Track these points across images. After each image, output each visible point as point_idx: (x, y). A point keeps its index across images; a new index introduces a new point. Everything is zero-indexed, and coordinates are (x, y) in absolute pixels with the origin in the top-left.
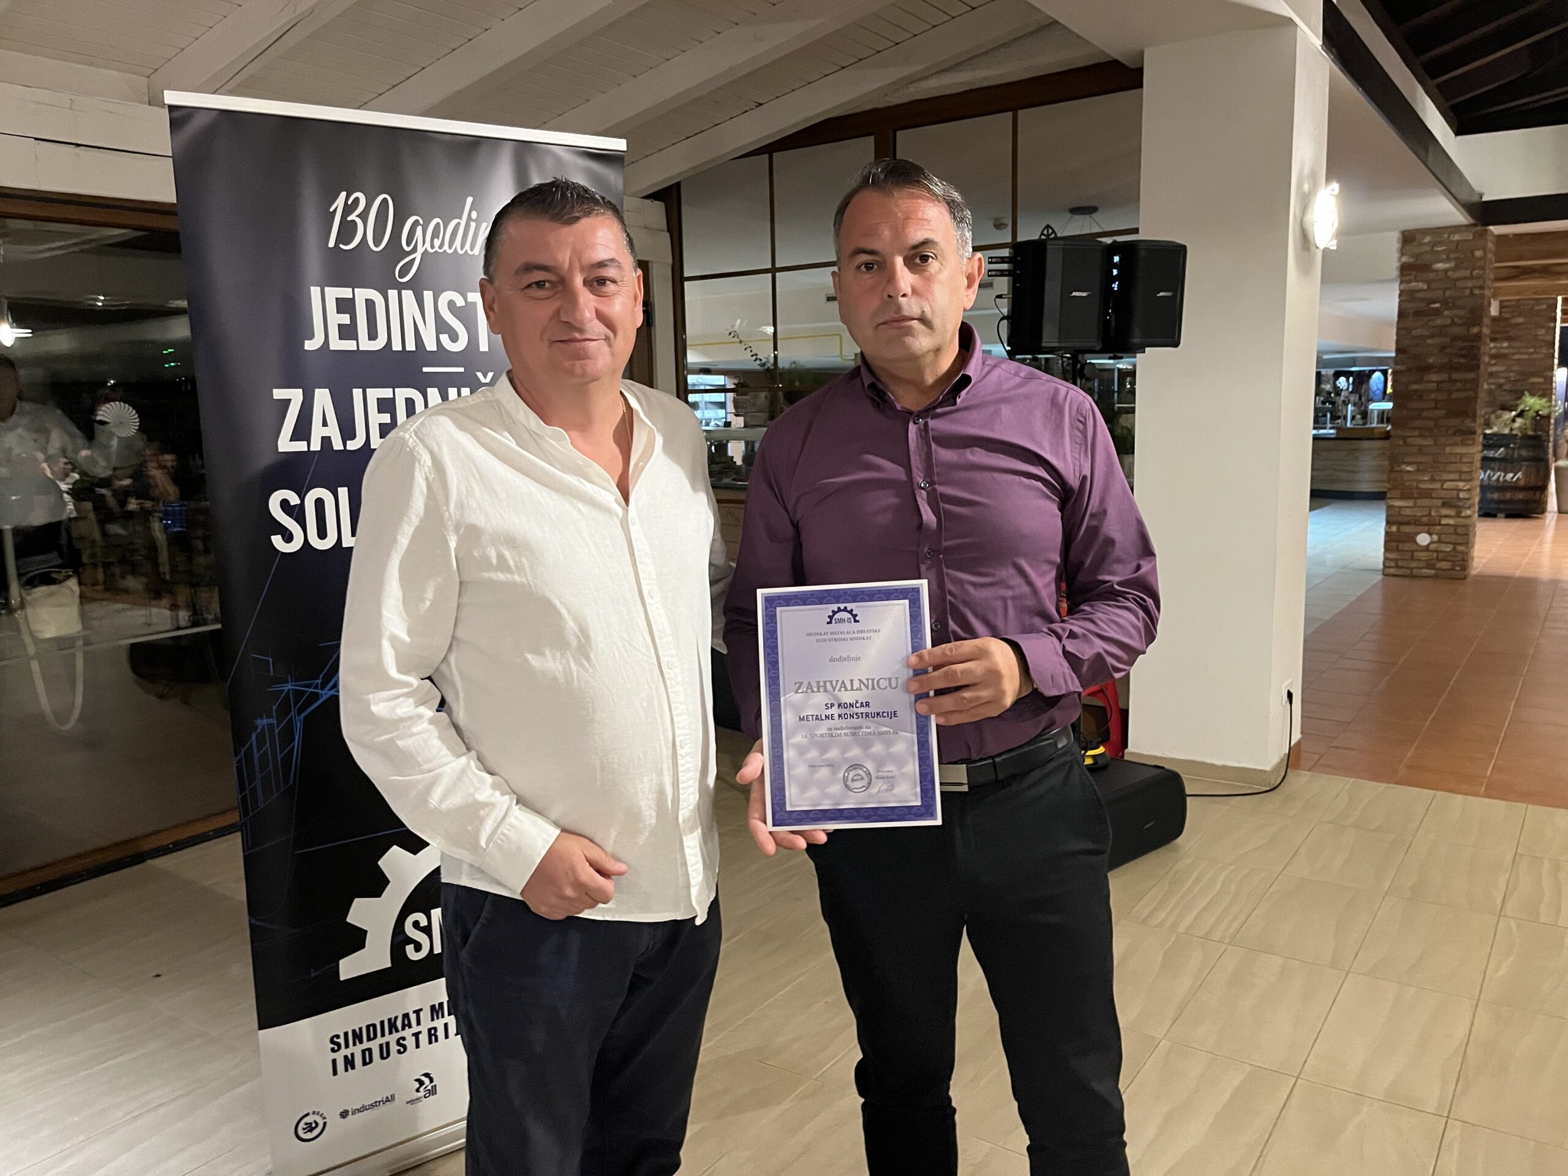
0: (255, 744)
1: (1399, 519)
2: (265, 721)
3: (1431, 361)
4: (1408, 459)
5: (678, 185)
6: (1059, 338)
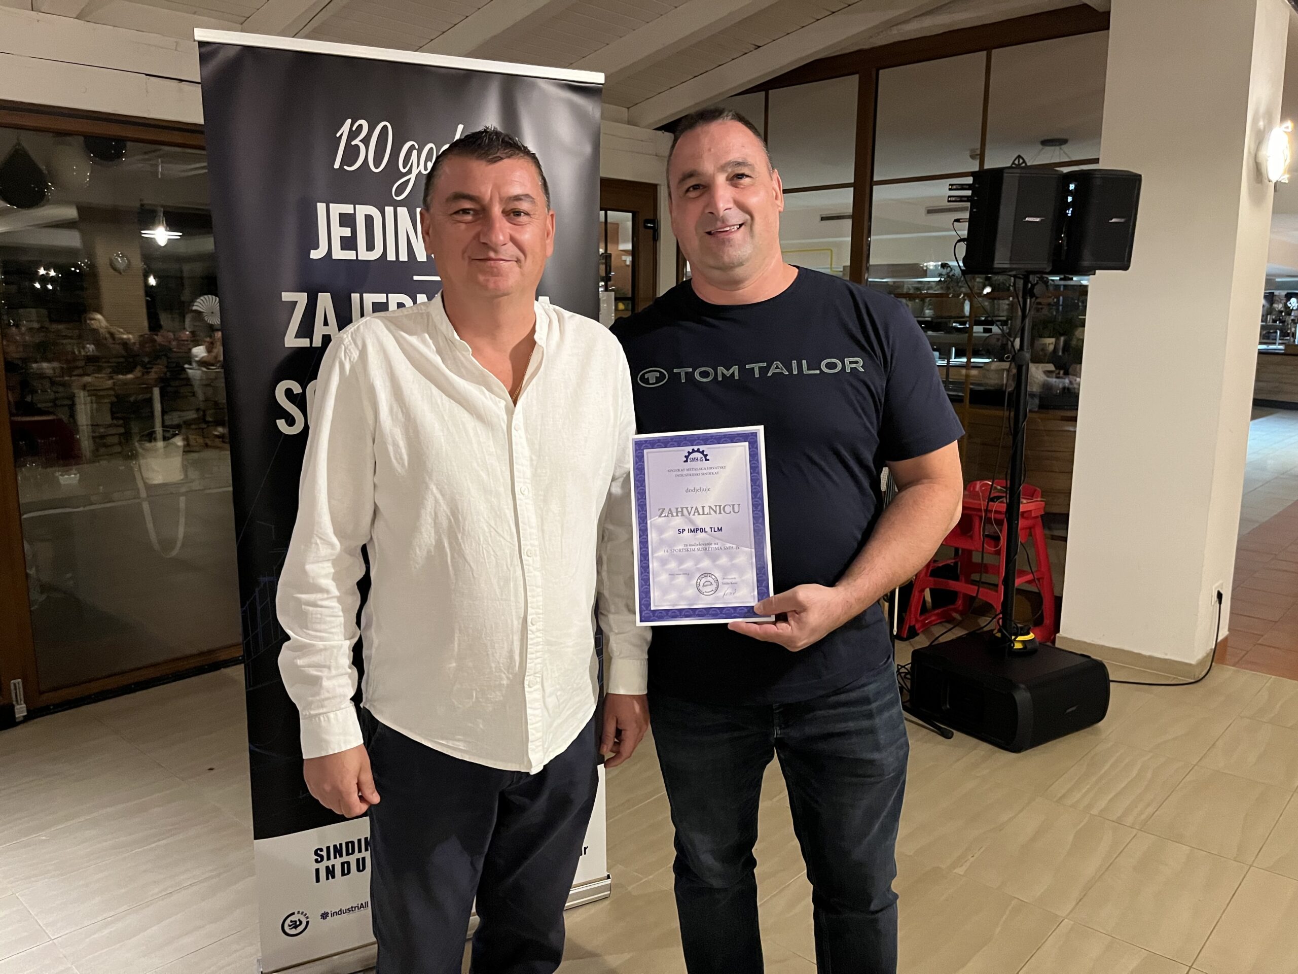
0: (257, 596)
2: (266, 579)
6: (1010, 260)
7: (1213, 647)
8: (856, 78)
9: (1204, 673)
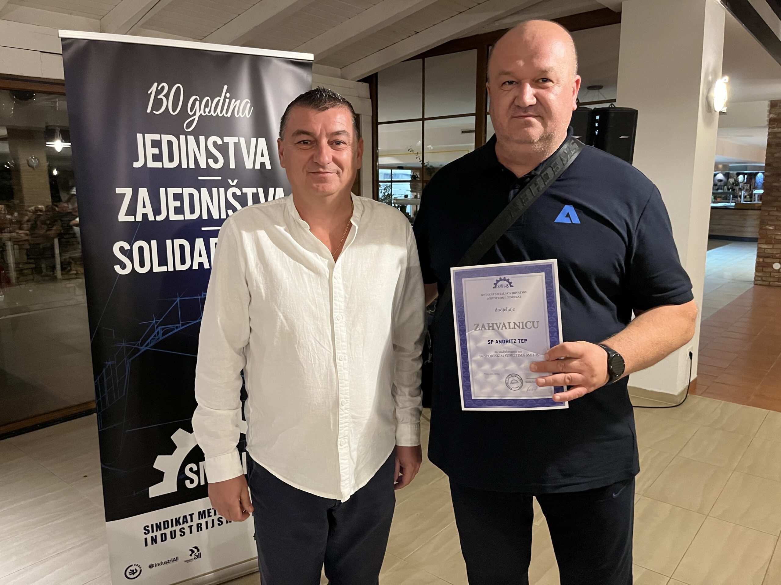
0: (105, 374)
1: (764, 255)
2: (110, 363)
4: (769, 223)
5: (376, 74)
7: (688, 384)
8: (475, 51)
9: (682, 400)
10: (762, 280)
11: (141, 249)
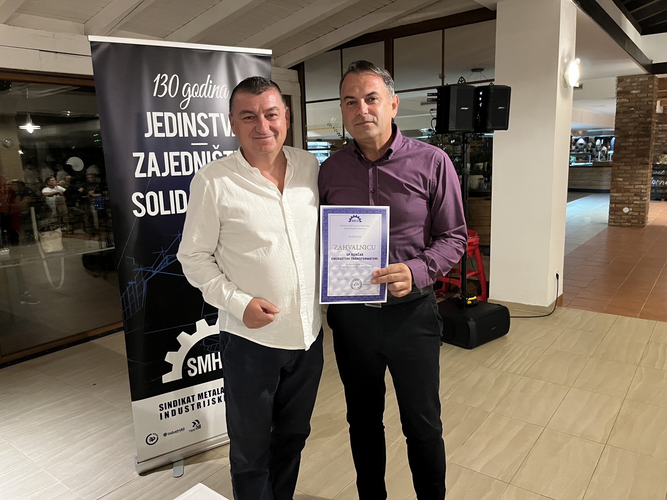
0: (128, 291)
1: (616, 201)
2: (132, 283)
3: (630, 133)
4: (620, 175)
5: (303, 63)
6: (456, 127)
7: (556, 299)
8: (383, 42)
9: (552, 311)
10: (615, 222)
11: (152, 198)
